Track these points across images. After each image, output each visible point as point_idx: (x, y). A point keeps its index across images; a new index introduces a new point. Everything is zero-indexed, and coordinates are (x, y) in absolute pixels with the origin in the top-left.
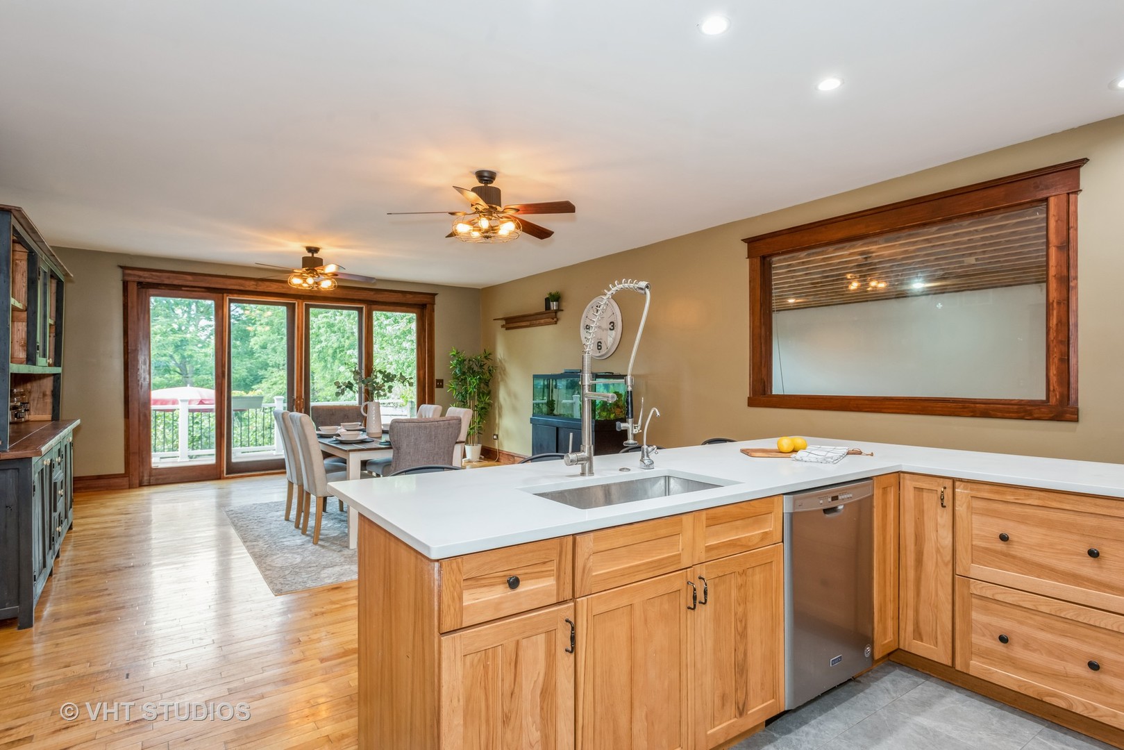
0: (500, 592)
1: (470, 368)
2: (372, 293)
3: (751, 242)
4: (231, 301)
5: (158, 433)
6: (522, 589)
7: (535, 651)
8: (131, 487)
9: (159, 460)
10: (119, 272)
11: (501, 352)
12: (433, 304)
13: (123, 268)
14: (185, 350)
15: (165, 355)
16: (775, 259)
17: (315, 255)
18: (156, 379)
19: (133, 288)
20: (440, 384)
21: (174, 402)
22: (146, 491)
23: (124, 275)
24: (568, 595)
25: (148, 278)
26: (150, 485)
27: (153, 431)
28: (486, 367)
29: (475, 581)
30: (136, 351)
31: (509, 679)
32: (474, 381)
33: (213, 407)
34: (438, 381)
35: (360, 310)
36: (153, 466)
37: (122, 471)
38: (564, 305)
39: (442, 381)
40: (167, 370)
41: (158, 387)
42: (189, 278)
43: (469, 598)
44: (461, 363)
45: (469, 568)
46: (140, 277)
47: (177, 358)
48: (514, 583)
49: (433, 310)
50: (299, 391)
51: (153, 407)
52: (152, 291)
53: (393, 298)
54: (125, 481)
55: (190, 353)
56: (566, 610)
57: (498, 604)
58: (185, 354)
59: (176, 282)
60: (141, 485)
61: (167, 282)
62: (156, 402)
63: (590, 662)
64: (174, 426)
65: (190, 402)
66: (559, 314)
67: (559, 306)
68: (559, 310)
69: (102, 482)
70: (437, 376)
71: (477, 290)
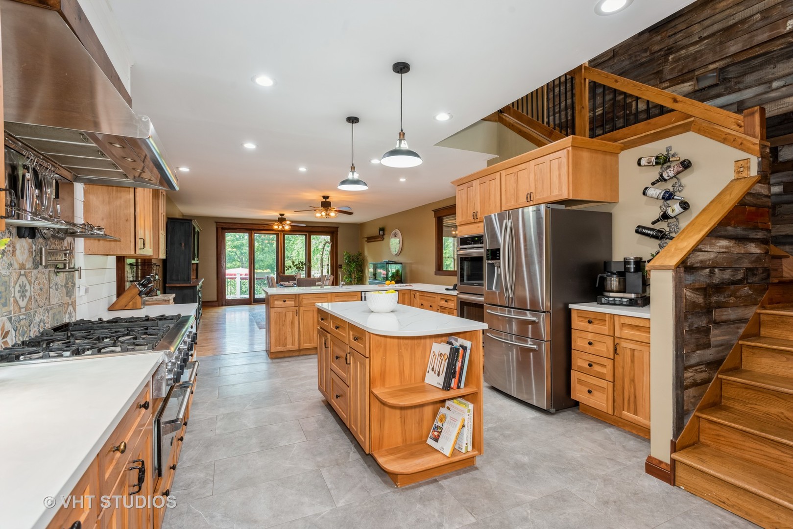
0: (282, 302)
1: (353, 260)
2: (310, 228)
3: (436, 211)
4: (254, 233)
5: (228, 289)
6: (286, 302)
7: (290, 316)
8: (219, 306)
9: (229, 297)
10: (215, 224)
11: (366, 253)
12: (337, 231)
13: (216, 222)
14: (242, 249)
15: (233, 252)
16: (444, 218)
17: (283, 217)
18: (228, 265)
19: (220, 230)
20: (340, 266)
21: (235, 275)
22: (224, 307)
23: (217, 225)
24: (297, 305)
25: (225, 226)
26: (225, 305)
27: (226, 288)
28: (360, 259)
29: (277, 300)
30: (221, 254)
31: (284, 318)
32: (353, 265)
33: (248, 276)
34: (339, 265)
35: (306, 235)
36: (227, 298)
37: (216, 300)
38: (386, 232)
39: (341, 265)
40: (234, 260)
41: (228, 268)
42: (239, 225)
43: (275, 302)
44: (349, 257)
45: (276, 297)
46: (222, 226)
47: (238, 253)
48: (285, 301)
49: (337, 234)
50: (281, 270)
51: (227, 277)
52: (226, 231)
53: (320, 230)
54: (216, 304)
55: (245, 251)
56: (297, 308)
57: (281, 305)
58: (243, 251)
59: (234, 227)
60: (222, 305)
61: (231, 227)
62: (228, 275)
63: (303, 319)
64: (234, 286)
65: (241, 275)
66: (384, 236)
67: (384, 233)
68: (384, 234)
69: (210, 304)
70: (339, 263)
71: (358, 224)
